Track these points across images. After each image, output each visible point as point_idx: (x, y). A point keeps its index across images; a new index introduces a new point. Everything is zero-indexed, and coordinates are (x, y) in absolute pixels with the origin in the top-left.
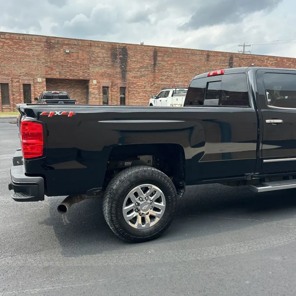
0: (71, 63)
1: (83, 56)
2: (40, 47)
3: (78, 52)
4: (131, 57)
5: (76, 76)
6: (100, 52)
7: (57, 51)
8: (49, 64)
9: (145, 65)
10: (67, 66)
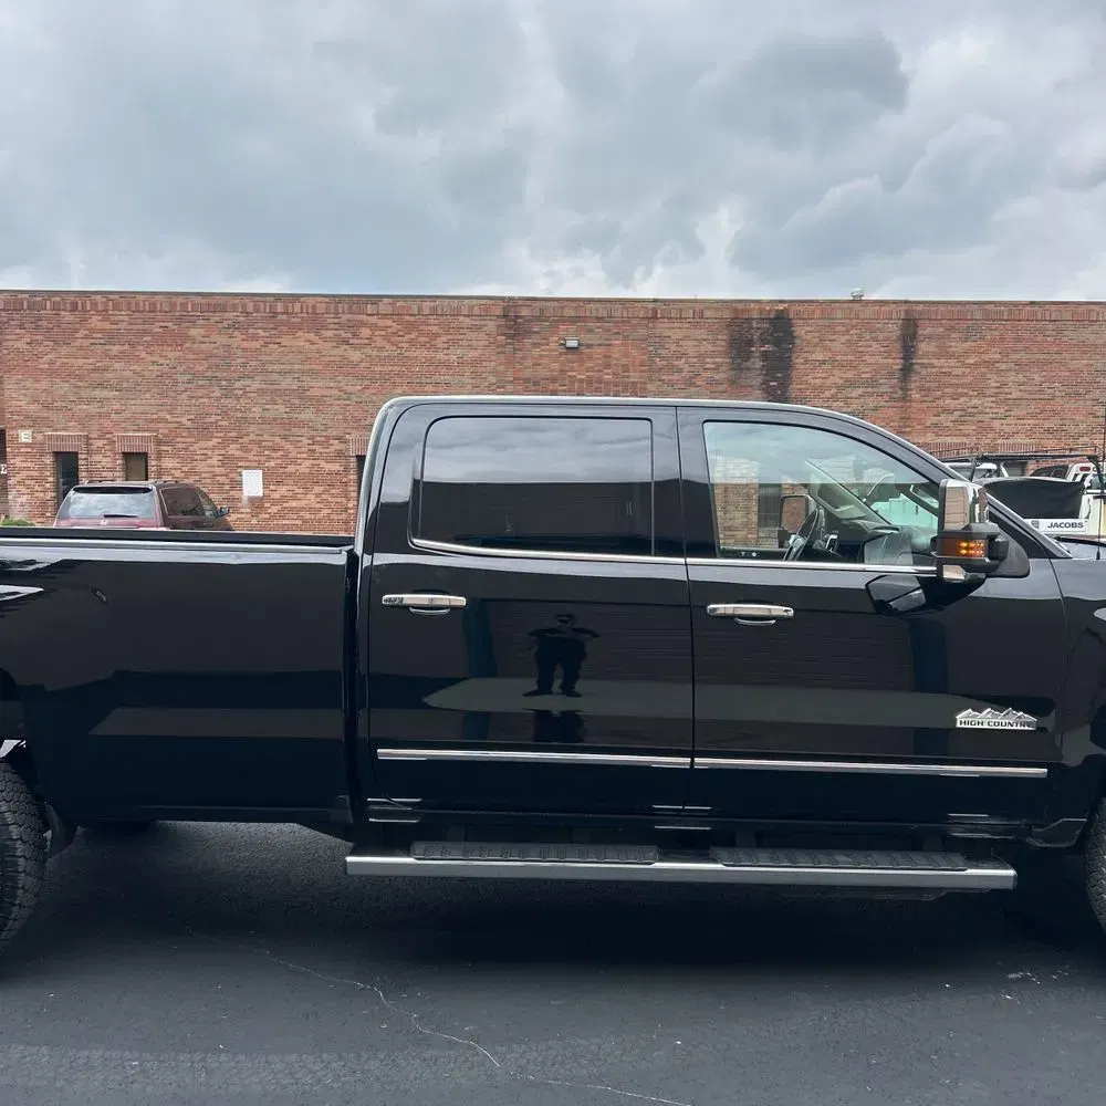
1: (626, 355)
2: (482, 335)
3: (607, 342)
4: (806, 349)
6: (686, 338)
7: (535, 344)
8: (509, 388)
9: (864, 376)
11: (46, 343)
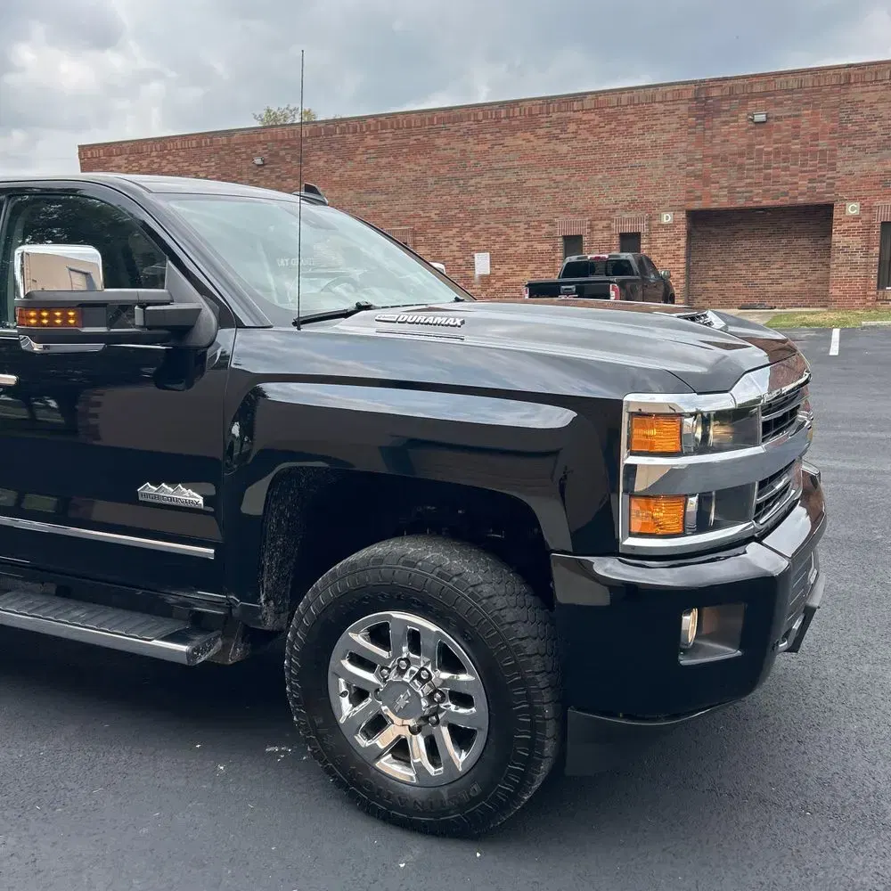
0: (769, 153)
1: (815, 124)
2: (675, 119)
3: (797, 113)
5: (786, 194)
7: (724, 122)
8: (699, 166)
10: (757, 167)
11: (337, 161)
